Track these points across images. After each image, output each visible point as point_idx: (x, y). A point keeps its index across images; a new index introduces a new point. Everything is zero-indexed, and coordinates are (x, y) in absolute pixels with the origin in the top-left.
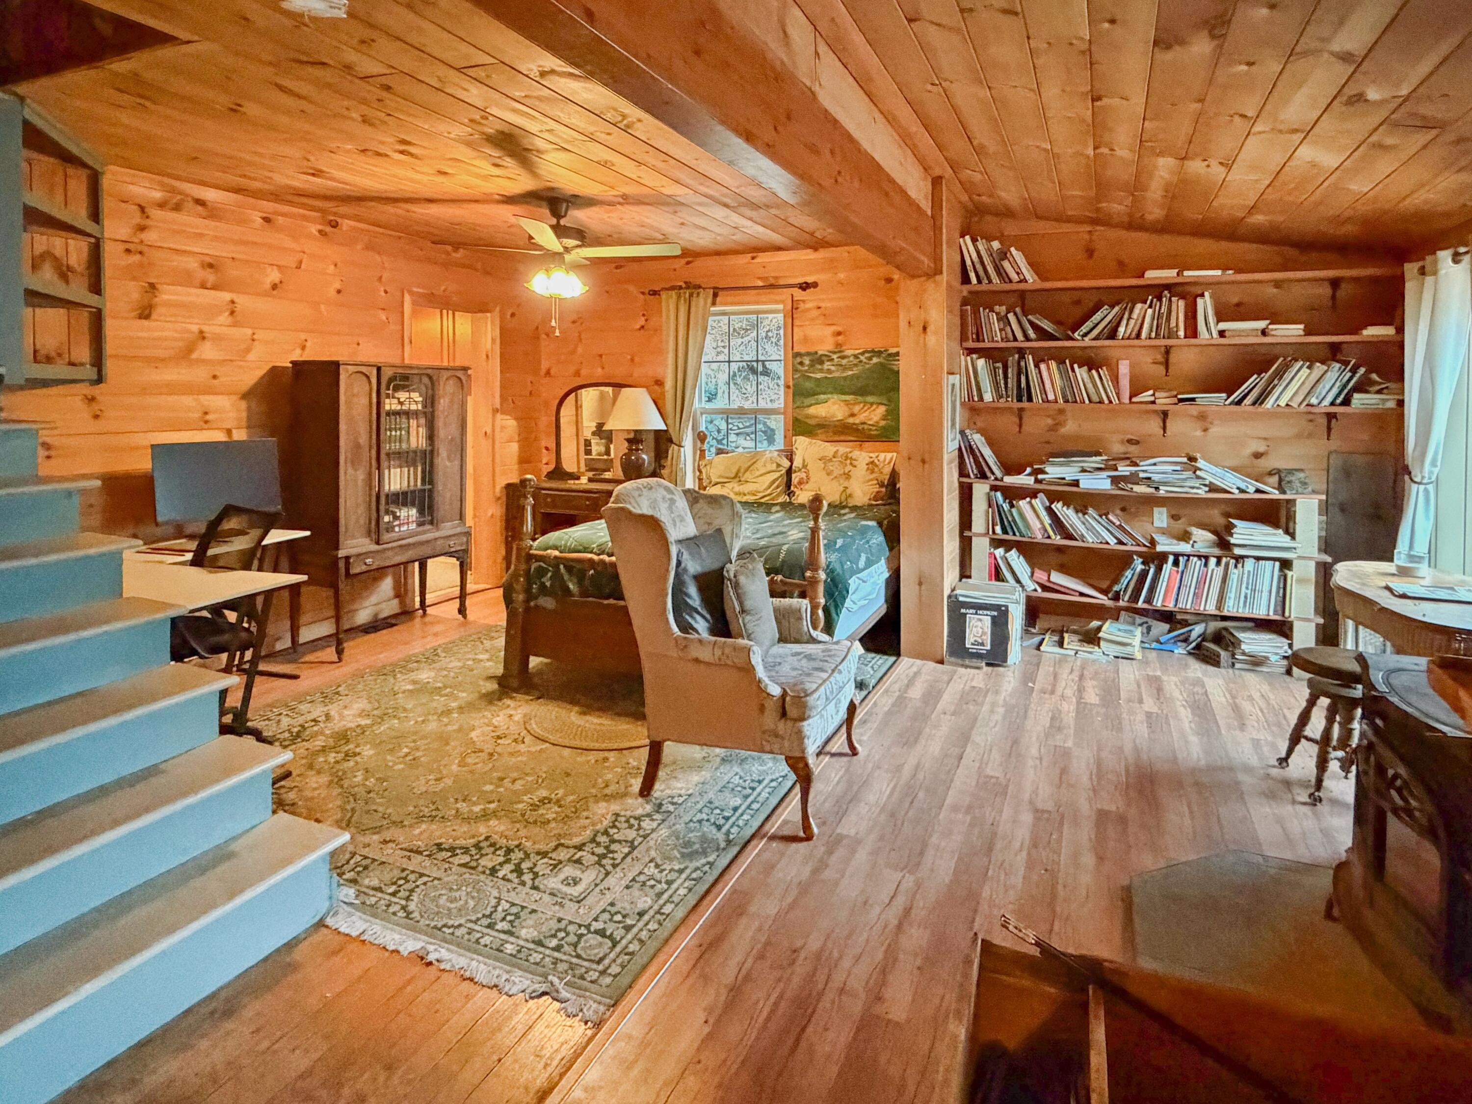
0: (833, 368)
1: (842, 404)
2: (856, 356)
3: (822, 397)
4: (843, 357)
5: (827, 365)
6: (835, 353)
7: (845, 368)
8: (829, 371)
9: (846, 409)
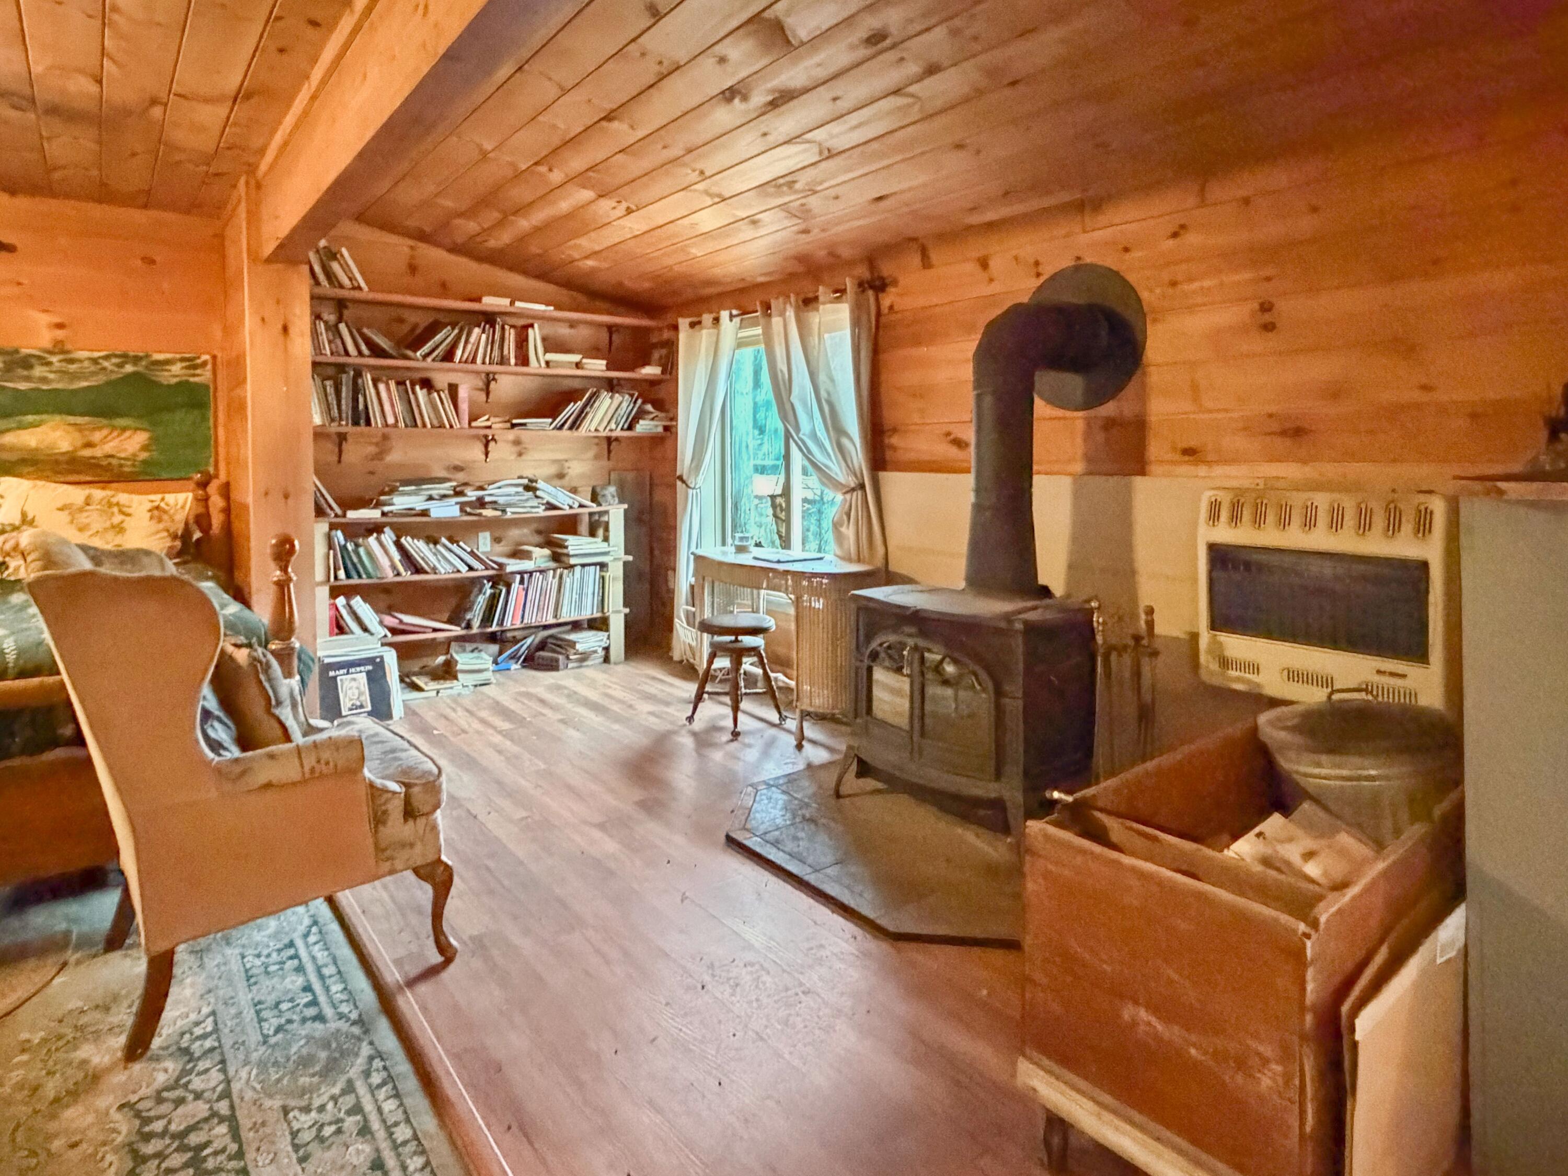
0: (52, 376)
1: (71, 429)
2: (95, 361)
3: (30, 418)
4: (72, 361)
5: (39, 371)
6: (51, 353)
7: (74, 376)
8: (44, 380)
9: (77, 435)
